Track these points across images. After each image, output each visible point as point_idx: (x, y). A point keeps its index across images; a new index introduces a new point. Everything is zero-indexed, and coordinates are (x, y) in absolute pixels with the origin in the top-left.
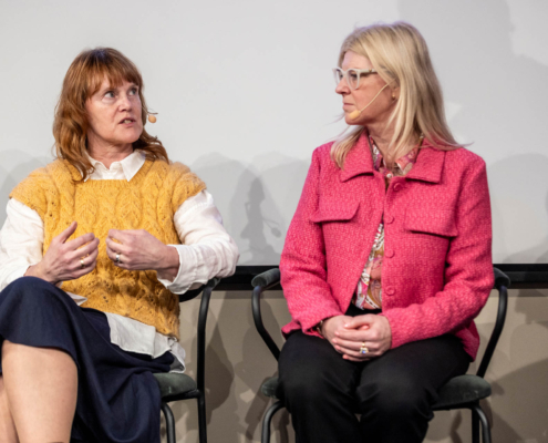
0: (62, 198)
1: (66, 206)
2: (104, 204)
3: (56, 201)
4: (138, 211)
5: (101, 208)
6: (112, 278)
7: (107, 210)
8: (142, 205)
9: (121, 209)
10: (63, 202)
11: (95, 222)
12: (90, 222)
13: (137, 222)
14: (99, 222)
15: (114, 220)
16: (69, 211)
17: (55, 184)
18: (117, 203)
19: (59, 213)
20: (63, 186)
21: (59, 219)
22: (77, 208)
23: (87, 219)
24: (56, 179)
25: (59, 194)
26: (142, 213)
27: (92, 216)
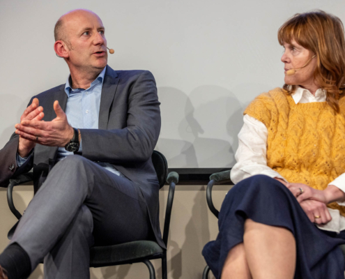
0: (280, 116)
1: (282, 123)
2: (309, 121)
3: (276, 119)
4: (333, 126)
5: (307, 125)
6: (310, 176)
7: (310, 125)
8: (335, 121)
9: (320, 124)
10: (280, 119)
11: (302, 135)
12: (299, 134)
13: (331, 134)
14: (304, 135)
15: (315, 133)
16: (284, 126)
17: (276, 105)
18: (318, 121)
19: (277, 128)
20: (281, 107)
21: (276, 132)
22: (289, 124)
23: (296, 132)
24: (277, 102)
25: (278, 113)
26: (335, 127)
27: (300, 130)
